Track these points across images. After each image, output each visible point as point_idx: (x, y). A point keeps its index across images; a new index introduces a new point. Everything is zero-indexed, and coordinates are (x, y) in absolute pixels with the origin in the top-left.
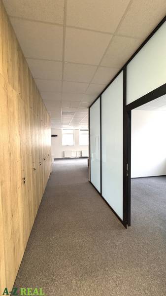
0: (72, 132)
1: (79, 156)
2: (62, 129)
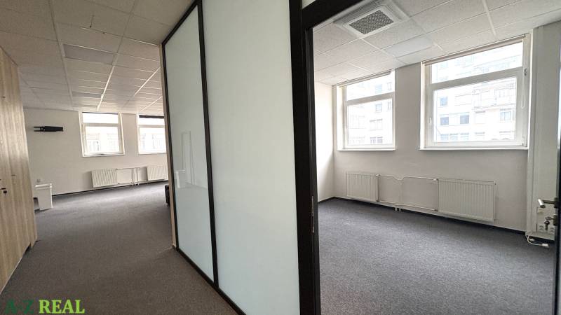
0: (114, 119)
1: (140, 180)
2: (80, 110)
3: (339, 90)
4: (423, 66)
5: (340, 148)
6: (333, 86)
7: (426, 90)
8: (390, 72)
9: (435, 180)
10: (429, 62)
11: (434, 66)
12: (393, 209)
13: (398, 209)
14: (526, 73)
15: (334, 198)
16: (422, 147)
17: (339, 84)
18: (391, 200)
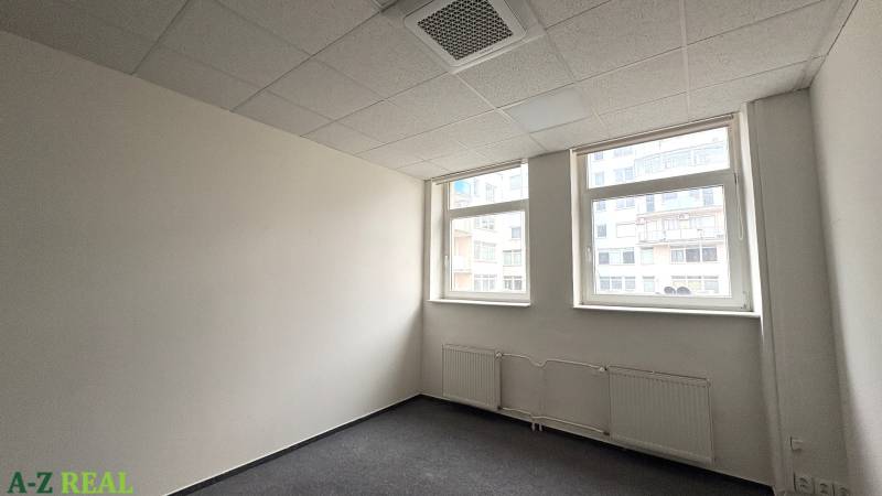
3: (436, 190)
4: (573, 156)
5: (434, 296)
6: (426, 181)
7: (580, 198)
8: (520, 163)
9: (602, 369)
10: (583, 150)
11: (591, 157)
12: (529, 425)
13: (537, 426)
14: (740, 179)
15: (420, 398)
16: (577, 304)
17: (435, 179)
18: (523, 407)
